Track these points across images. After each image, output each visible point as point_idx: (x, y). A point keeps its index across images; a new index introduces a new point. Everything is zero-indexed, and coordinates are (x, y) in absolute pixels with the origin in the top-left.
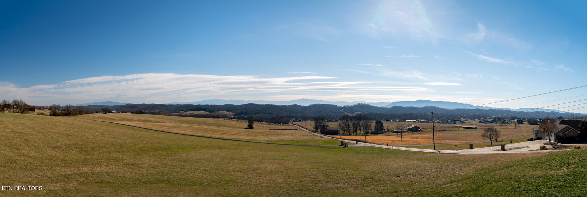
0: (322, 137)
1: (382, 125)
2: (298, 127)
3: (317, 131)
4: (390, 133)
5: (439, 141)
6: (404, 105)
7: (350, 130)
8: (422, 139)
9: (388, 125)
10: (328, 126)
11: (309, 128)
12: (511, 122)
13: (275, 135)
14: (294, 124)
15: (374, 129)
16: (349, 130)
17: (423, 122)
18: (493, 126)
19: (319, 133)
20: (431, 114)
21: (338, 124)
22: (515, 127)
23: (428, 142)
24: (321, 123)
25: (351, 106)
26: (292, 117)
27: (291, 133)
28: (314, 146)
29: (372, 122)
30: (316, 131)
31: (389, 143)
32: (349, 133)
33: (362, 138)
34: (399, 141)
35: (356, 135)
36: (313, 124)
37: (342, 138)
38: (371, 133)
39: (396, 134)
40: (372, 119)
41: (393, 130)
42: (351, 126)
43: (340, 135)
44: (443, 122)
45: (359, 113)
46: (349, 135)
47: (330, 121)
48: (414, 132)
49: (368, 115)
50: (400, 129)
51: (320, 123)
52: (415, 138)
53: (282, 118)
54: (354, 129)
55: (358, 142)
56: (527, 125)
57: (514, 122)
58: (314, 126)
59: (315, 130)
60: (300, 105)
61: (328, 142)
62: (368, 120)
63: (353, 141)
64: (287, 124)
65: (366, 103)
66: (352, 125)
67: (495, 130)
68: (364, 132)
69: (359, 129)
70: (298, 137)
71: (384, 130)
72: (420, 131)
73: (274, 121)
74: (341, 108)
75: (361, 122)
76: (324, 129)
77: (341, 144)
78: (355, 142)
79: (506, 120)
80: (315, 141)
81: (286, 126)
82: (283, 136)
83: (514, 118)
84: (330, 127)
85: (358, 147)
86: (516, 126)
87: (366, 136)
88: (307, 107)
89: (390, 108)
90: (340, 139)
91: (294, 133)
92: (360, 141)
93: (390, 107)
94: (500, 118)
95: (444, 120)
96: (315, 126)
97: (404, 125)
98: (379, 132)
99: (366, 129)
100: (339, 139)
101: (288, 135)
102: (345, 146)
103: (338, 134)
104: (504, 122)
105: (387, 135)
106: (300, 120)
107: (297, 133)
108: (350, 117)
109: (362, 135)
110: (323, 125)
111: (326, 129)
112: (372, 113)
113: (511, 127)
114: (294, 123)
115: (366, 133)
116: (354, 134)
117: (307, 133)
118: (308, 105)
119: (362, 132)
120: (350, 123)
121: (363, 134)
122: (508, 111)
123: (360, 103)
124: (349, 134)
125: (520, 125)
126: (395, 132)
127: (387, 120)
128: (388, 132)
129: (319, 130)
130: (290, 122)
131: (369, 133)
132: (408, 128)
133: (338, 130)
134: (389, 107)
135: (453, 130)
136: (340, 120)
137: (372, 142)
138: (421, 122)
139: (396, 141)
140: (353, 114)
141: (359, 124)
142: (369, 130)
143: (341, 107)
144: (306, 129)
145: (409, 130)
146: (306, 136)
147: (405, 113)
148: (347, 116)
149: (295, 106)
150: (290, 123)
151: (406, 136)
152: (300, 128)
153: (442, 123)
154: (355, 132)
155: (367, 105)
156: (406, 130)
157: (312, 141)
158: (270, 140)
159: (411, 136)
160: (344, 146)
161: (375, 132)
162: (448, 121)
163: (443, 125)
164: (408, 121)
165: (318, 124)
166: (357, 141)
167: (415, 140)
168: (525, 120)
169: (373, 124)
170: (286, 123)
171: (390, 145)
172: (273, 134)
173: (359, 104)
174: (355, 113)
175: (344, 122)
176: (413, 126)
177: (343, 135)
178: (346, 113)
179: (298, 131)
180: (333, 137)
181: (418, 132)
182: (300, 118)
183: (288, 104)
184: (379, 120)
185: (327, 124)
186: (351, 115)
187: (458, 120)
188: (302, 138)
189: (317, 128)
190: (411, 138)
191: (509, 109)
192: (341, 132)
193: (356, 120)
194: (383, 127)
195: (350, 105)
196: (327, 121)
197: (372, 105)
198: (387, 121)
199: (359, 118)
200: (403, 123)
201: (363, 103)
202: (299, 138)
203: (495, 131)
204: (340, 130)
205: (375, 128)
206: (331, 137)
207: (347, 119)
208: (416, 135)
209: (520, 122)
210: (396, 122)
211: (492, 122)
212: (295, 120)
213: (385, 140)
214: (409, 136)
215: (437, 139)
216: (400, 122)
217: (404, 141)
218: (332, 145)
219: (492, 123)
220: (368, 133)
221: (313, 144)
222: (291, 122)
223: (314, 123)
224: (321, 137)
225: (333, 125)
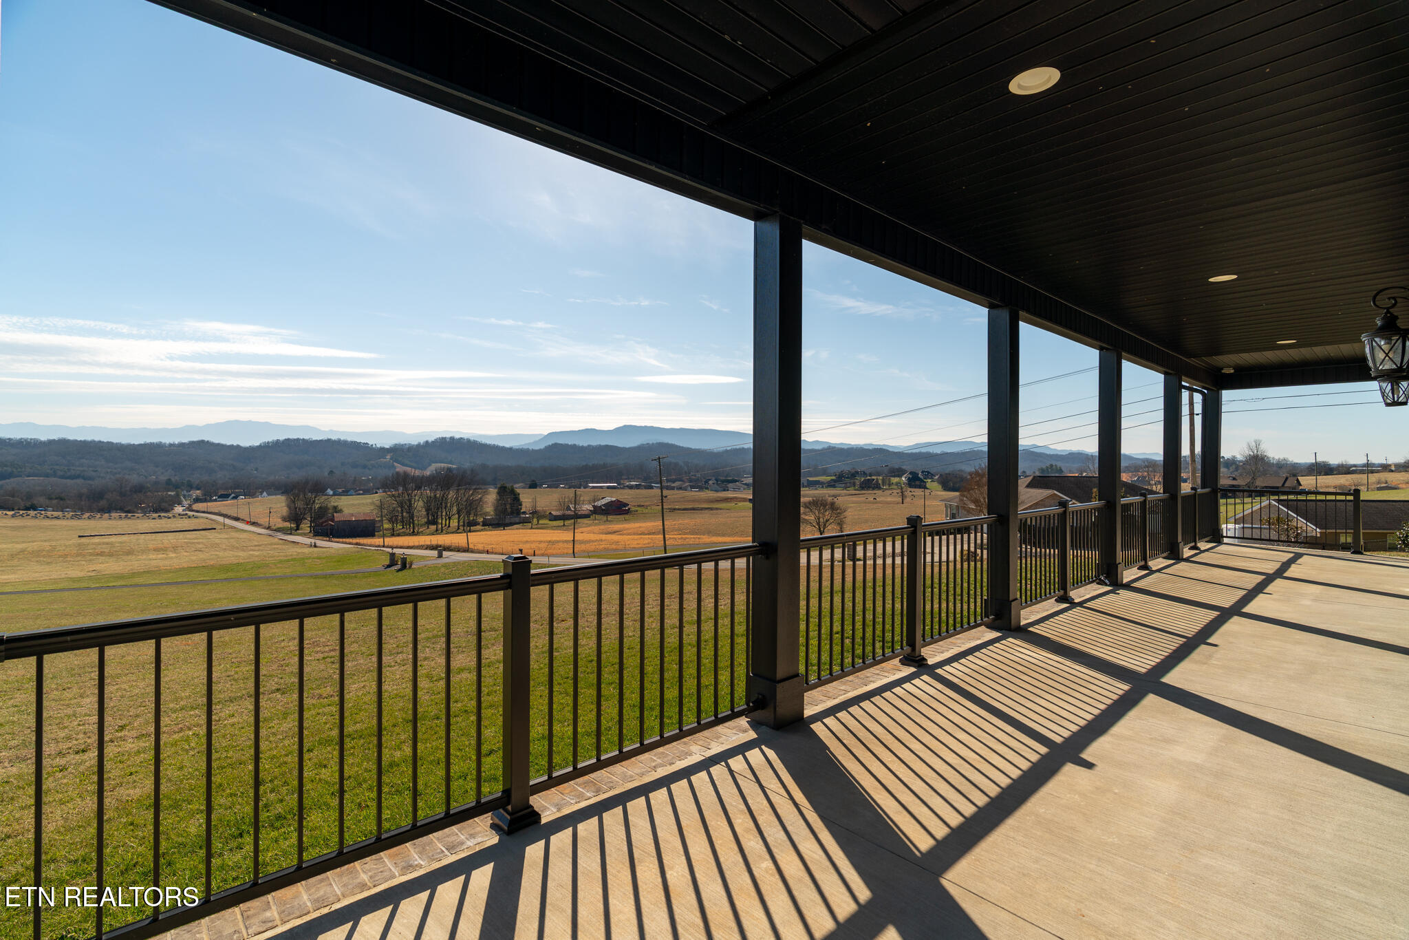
0: (317, 545)
1: (516, 499)
2: (220, 519)
3: (298, 529)
4: (540, 522)
5: (682, 538)
6: (583, 442)
7: (415, 519)
8: (634, 534)
9: (535, 500)
10: (336, 509)
11: (264, 520)
12: (889, 485)
13: (111, 555)
14: (198, 512)
15: (492, 513)
16: (412, 517)
17: (637, 487)
18: (835, 496)
19: (304, 535)
20: (656, 463)
21: (372, 503)
22: (901, 499)
23: (648, 543)
24: (314, 501)
25: (419, 445)
26: (190, 487)
27: (187, 543)
28: (291, 577)
29: (486, 493)
30: (291, 529)
31: (539, 549)
32: (414, 528)
33: (459, 539)
34: (566, 541)
35: (436, 532)
36: (279, 505)
37: (391, 544)
38: (483, 526)
39: (560, 523)
40: (484, 483)
41: (550, 513)
42: (419, 505)
43: (384, 536)
44: (692, 487)
45: (443, 465)
46: (413, 534)
47: (346, 493)
48: (611, 516)
49: (472, 470)
50: (571, 510)
51: (309, 503)
52: (615, 532)
53: (139, 489)
54: (428, 514)
55: (444, 553)
56: (940, 493)
57: (897, 484)
58: (285, 511)
59: (287, 524)
60: (223, 442)
61: (341, 559)
62: (474, 487)
63: (426, 549)
64: (167, 511)
65: (465, 437)
66: (421, 503)
67: (832, 504)
68: (461, 523)
69: (444, 514)
70: (221, 554)
71: (524, 513)
72: (628, 512)
73: (103, 503)
74: (383, 451)
75: (452, 494)
76: (323, 520)
77: (388, 562)
78: (435, 553)
79: (873, 477)
80: (292, 560)
81: (163, 521)
82: (151, 556)
83: (899, 472)
84: (346, 511)
85: (446, 566)
86: (903, 497)
87: (469, 534)
88: (252, 449)
89: (540, 450)
90: (384, 546)
91: (204, 541)
92: (448, 549)
93: (542, 446)
94: (857, 472)
95: (697, 480)
96: (291, 513)
97: (582, 498)
98: (507, 521)
99: (469, 513)
100: (379, 546)
101: (175, 548)
102: (404, 567)
103: (376, 533)
104: (868, 485)
105: (532, 528)
106: (224, 497)
107: (217, 541)
108: (414, 479)
109: (456, 532)
110: (320, 508)
111: (332, 520)
112: (484, 466)
113: (889, 499)
114: (196, 506)
115: (469, 526)
116: (428, 531)
117: (256, 537)
118: (258, 444)
119: (454, 523)
120: (417, 498)
121: (459, 529)
122: (880, 452)
123: (448, 436)
124: (414, 531)
125: (918, 492)
126: (556, 518)
127: (533, 486)
128: (535, 520)
129: (306, 526)
130: (180, 503)
131: (479, 524)
132: (594, 506)
133: (373, 522)
134: (537, 448)
135: (721, 509)
136: (378, 489)
137: (489, 548)
138: (631, 487)
139: (558, 542)
140: (425, 469)
141: (444, 498)
142: (476, 515)
143: (382, 449)
144: (254, 524)
145: (597, 511)
146: (257, 548)
147: (584, 464)
148: (406, 475)
149: (203, 445)
150: (179, 509)
151: (589, 529)
152: (228, 521)
153: (689, 488)
154: (434, 522)
155: (468, 440)
156: (586, 513)
157: (281, 561)
158: (93, 574)
159: (602, 527)
160: (399, 567)
161: (496, 522)
162: (706, 482)
163: (695, 494)
164: (594, 487)
165: (300, 504)
166: (440, 549)
167: (615, 537)
168: (932, 478)
169: (490, 499)
170: (162, 507)
171: (543, 555)
172: (102, 554)
173: (444, 439)
174: (430, 465)
175: (393, 496)
176: (608, 499)
177: (393, 535)
178: (400, 468)
179: (218, 532)
180: (357, 544)
181: (622, 516)
182: (226, 489)
183: (167, 440)
184: (508, 485)
185: (335, 504)
186: (418, 473)
187: (736, 481)
188: (241, 554)
189: (295, 518)
190: (602, 533)
191: (884, 448)
192: (387, 526)
193: (434, 487)
194: (521, 505)
195: (414, 442)
196: (334, 494)
197: (484, 441)
198: (530, 487)
199: (446, 480)
200: (580, 491)
201: (457, 436)
202: (230, 557)
203: (833, 507)
204: (381, 521)
205: (495, 510)
206: (350, 544)
207: (404, 486)
208: (618, 524)
209: (918, 483)
210: (559, 489)
211: (831, 485)
212: (204, 495)
213: (527, 542)
214: (596, 528)
215: (675, 533)
216: (569, 488)
217: (582, 542)
218: (356, 568)
219: (834, 486)
220: (476, 524)
221: (288, 571)
222: (186, 503)
223: (284, 504)
224: (315, 546)
225: (354, 507)
